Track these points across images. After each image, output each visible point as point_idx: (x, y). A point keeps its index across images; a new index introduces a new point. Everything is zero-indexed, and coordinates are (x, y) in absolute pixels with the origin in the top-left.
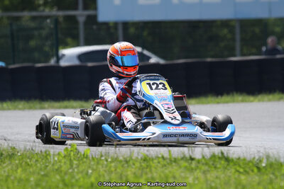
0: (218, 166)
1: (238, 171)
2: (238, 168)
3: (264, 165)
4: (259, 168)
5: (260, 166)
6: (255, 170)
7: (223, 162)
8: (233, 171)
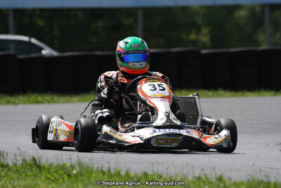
0: (29, 173)
1: (49, 179)
2: (49, 176)
3: (75, 172)
4: (69, 176)
5: (70, 173)
6: (66, 178)
7: (34, 169)
8: (44, 178)
